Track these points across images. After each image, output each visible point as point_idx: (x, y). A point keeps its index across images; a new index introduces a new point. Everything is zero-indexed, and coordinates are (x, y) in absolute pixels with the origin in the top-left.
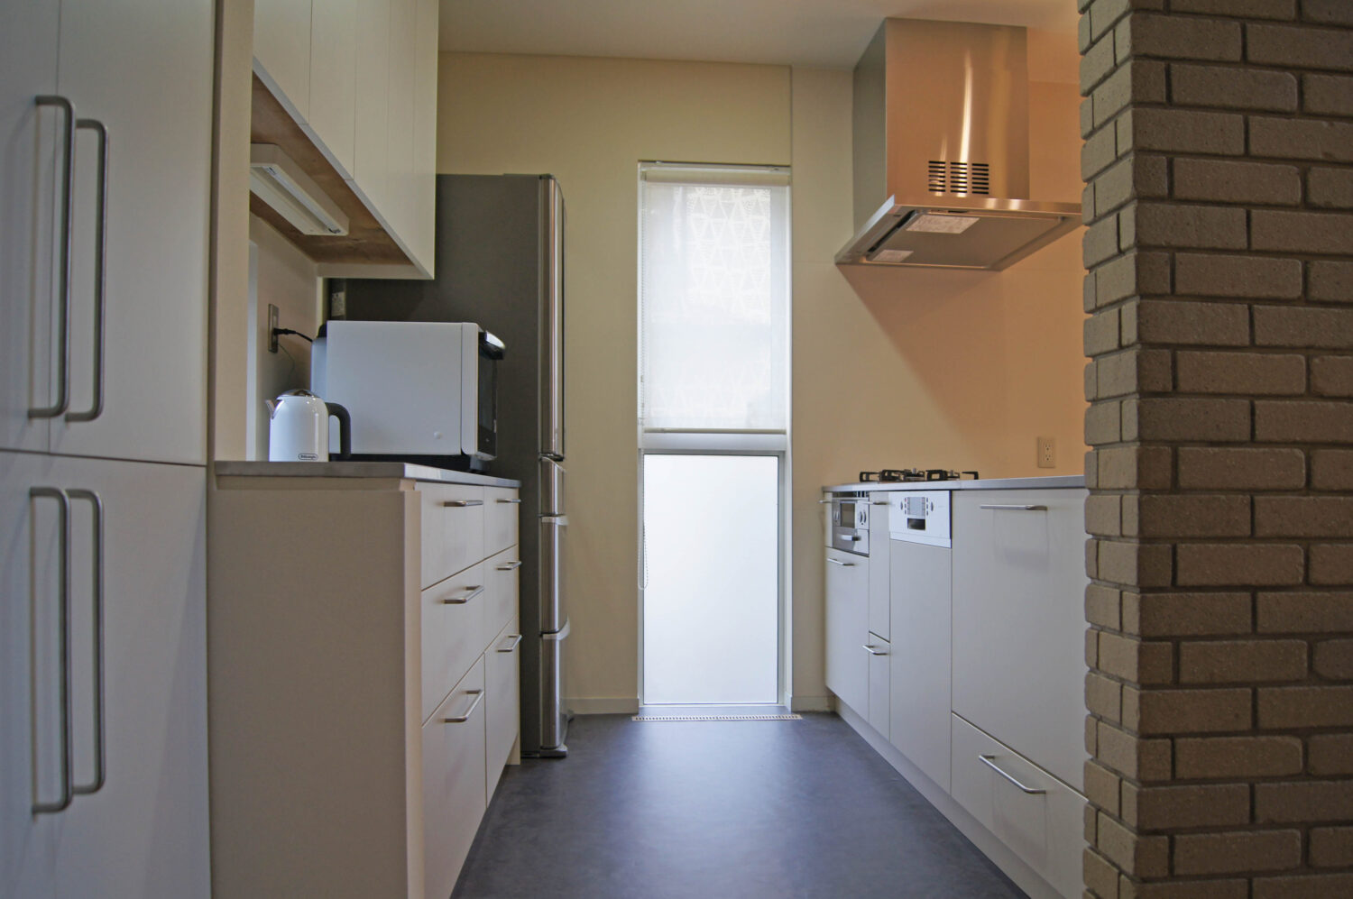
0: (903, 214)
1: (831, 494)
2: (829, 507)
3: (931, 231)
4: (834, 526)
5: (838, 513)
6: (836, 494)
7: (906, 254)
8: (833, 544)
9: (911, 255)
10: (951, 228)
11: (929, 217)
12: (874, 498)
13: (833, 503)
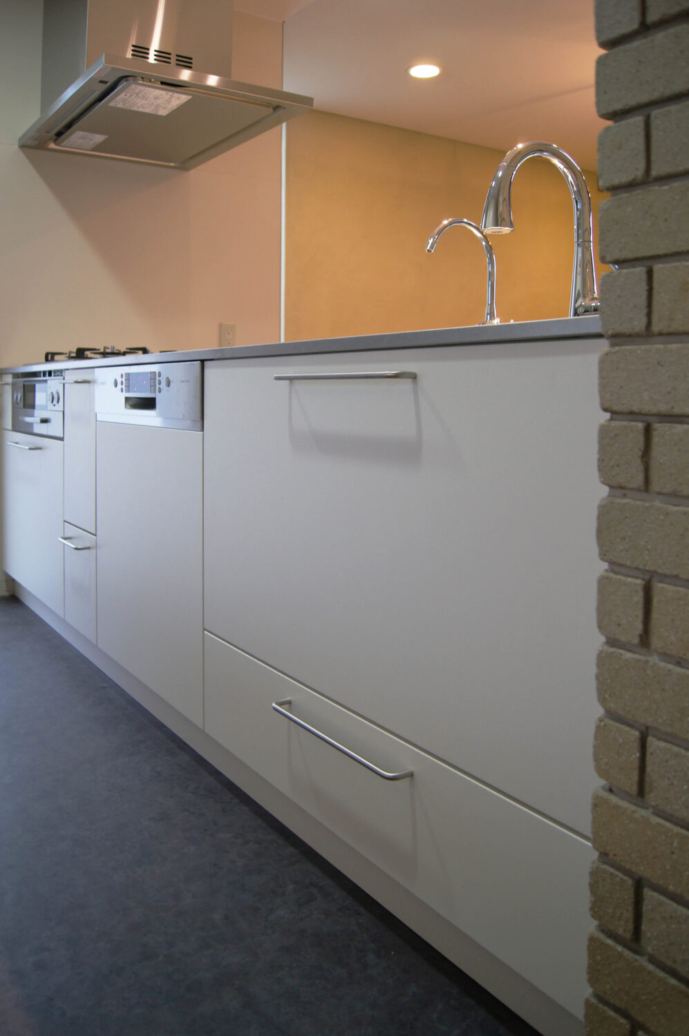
0: (111, 81)
1: (11, 376)
2: (8, 389)
3: (135, 109)
4: (14, 408)
5: (20, 395)
6: (16, 376)
7: (99, 138)
8: (13, 426)
9: (105, 141)
10: (158, 106)
11: (140, 88)
12: (70, 377)
13: (14, 385)
